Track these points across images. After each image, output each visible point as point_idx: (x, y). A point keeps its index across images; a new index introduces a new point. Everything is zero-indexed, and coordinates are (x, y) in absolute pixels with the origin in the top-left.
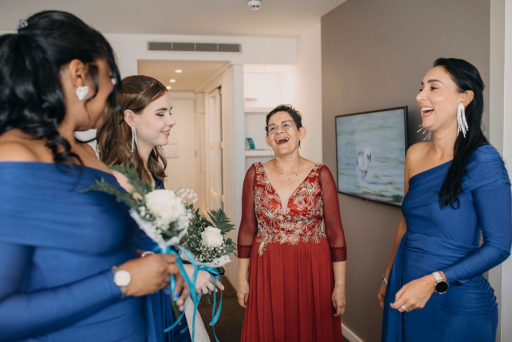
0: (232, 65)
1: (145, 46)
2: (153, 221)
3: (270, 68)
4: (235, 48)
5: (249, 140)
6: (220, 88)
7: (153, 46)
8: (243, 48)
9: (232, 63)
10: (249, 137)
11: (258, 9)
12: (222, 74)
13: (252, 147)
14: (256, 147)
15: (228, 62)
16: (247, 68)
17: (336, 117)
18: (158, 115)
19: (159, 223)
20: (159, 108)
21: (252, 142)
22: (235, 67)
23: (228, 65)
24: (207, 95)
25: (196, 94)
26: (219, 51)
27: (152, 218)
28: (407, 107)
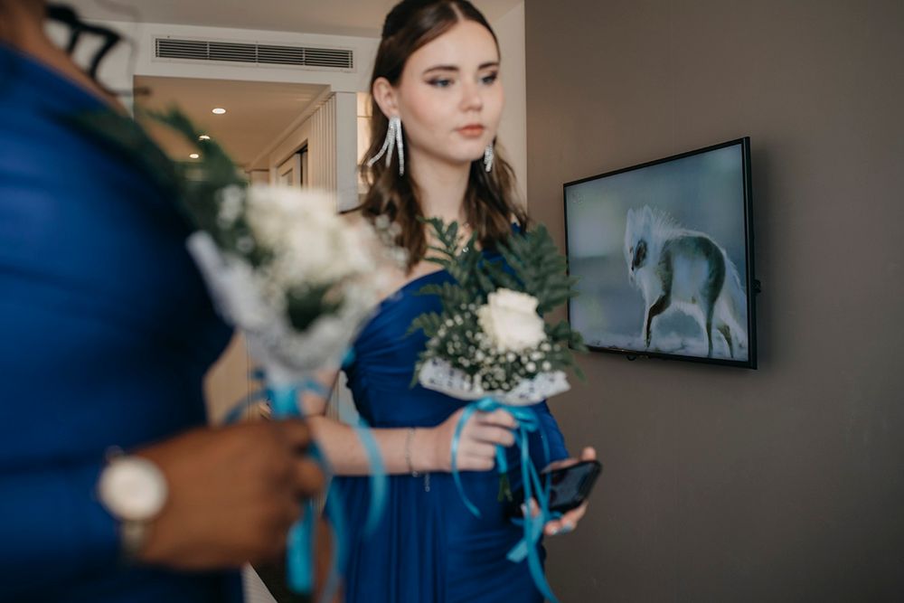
0: (333, 95)
1: (151, 48)
4: (340, 59)
6: (303, 150)
7: (168, 49)
9: (333, 89)
15: (327, 86)
17: (565, 185)
18: (434, 83)
20: (431, 65)
22: (339, 97)
23: (325, 94)
24: (272, 172)
26: (307, 63)
28: (748, 139)
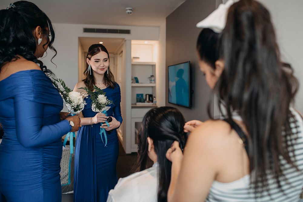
0: (125, 41)
1: (82, 30)
2: (71, 103)
3: (146, 42)
4: (127, 32)
5: (136, 78)
6: (122, 52)
7: (86, 30)
8: (132, 32)
9: (126, 39)
10: (136, 77)
11: (131, 14)
12: (123, 44)
13: (137, 82)
14: (140, 82)
15: (124, 39)
16: (133, 42)
17: (168, 67)
18: (96, 61)
19: (73, 104)
20: (95, 59)
21: (137, 79)
22: (127, 41)
24: (118, 55)
25: (114, 54)
26: (120, 33)
27: (70, 102)
28: (190, 61)
